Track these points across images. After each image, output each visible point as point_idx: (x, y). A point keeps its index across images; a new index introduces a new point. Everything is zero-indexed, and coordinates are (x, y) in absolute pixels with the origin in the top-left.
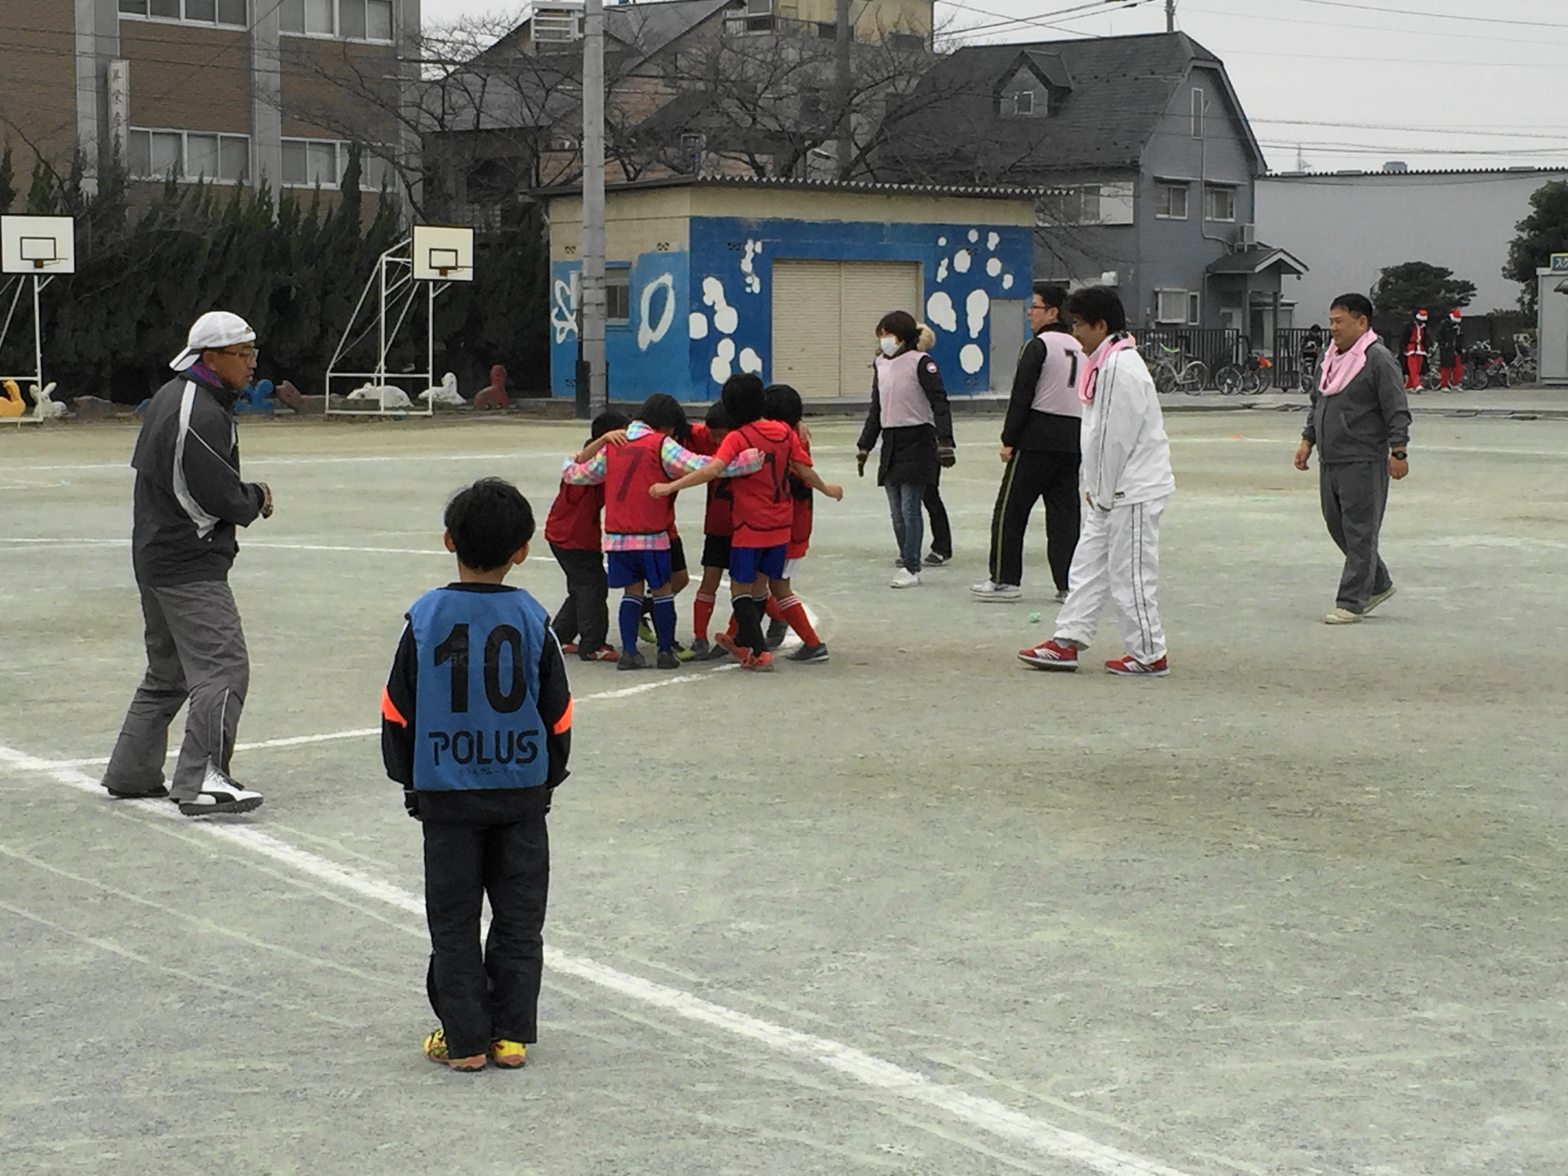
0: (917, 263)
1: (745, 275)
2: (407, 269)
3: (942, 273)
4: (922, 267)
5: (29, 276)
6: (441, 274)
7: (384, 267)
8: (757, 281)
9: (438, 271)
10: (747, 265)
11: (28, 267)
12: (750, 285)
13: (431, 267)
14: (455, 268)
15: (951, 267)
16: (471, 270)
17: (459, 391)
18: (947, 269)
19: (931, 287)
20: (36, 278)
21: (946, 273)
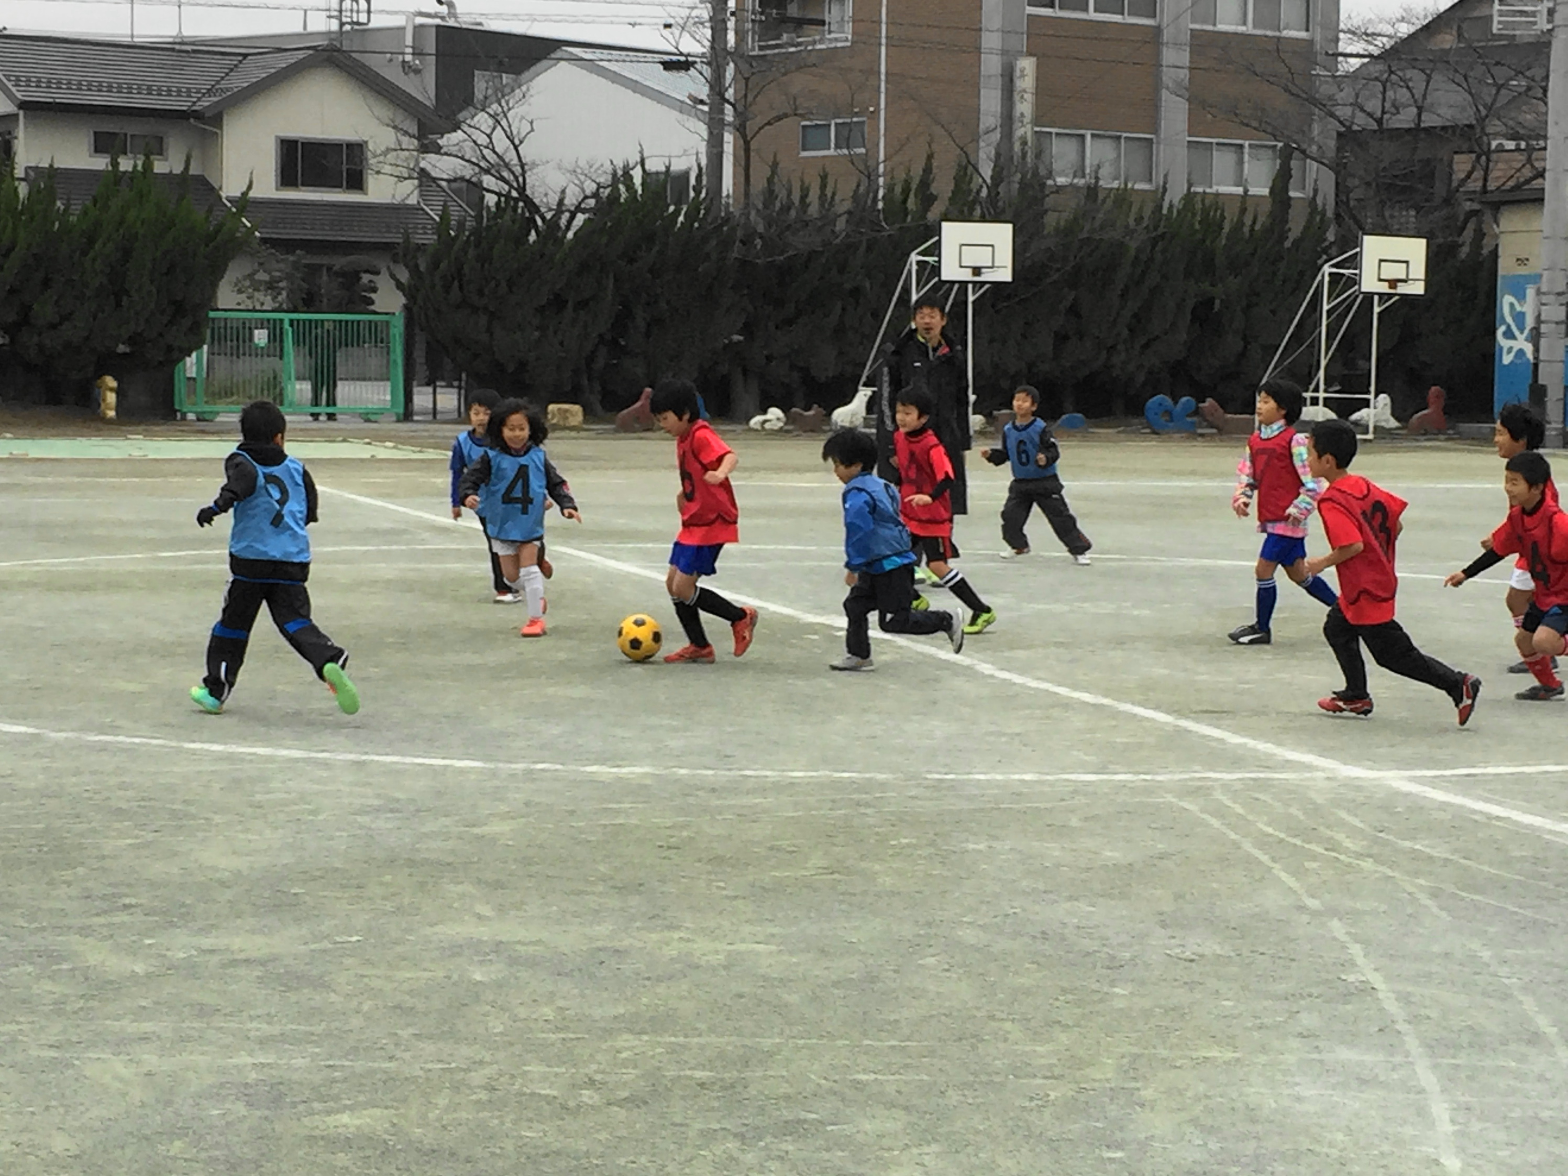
2: (1354, 281)
5: (963, 284)
6: (1390, 287)
7: (1327, 279)
9: (1386, 284)
11: (966, 275)
13: (1380, 280)
14: (1405, 281)
16: (1422, 284)
17: (1393, 414)
20: (970, 286)
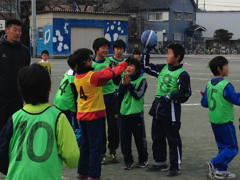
0: (103, 28)
1: (65, 30)
3: (108, 30)
4: (104, 28)
8: (67, 31)
10: (65, 28)
12: (66, 32)
14: (1, 28)
15: (110, 29)
18: (109, 29)
19: (105, 33)
21: (109, 30)
